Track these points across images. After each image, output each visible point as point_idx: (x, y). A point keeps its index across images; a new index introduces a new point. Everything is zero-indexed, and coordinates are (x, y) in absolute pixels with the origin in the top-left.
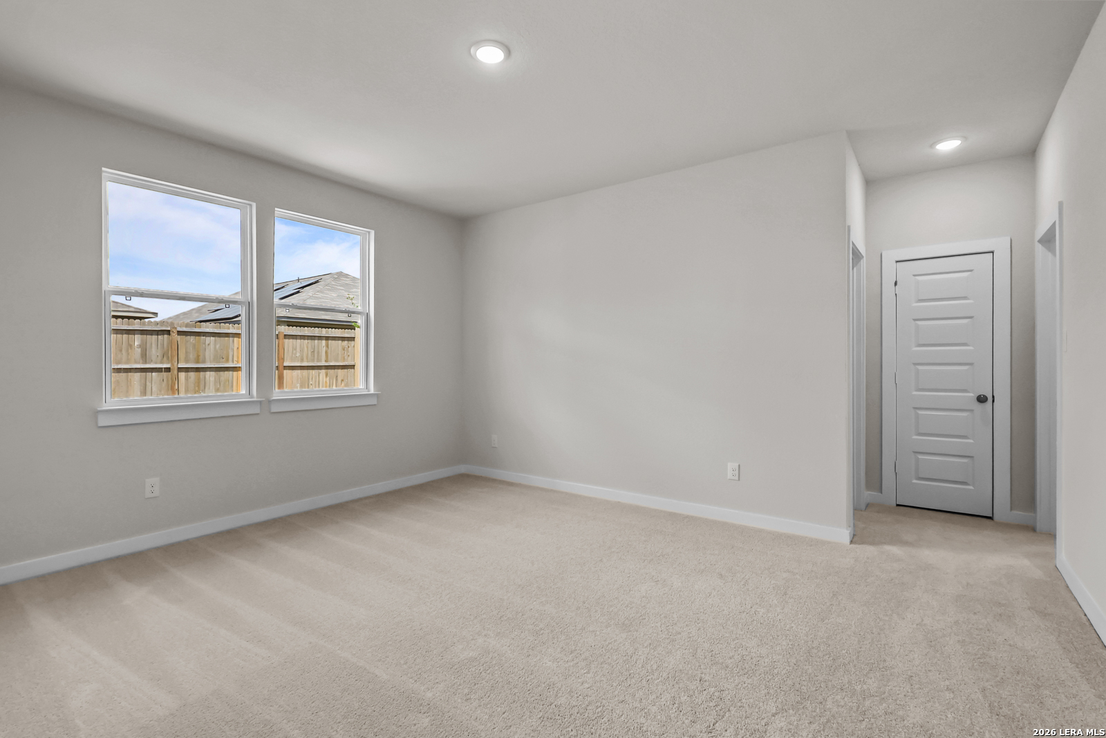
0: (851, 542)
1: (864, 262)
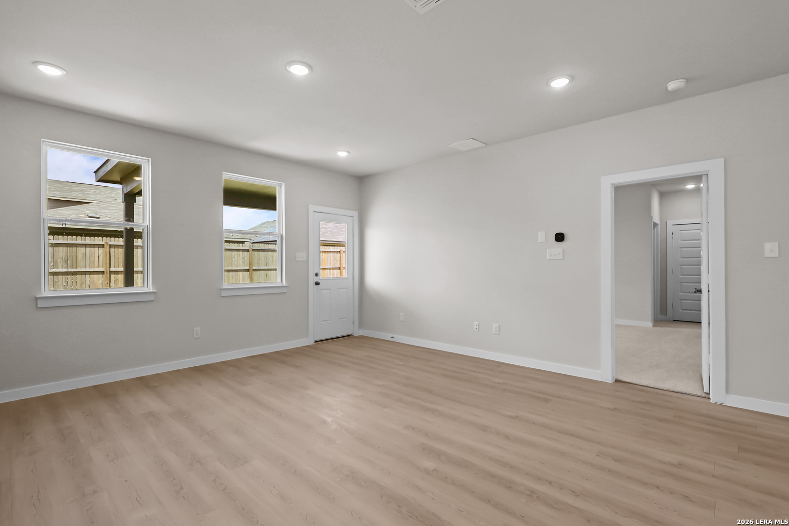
0: (653, 327)
1: (659, 226)
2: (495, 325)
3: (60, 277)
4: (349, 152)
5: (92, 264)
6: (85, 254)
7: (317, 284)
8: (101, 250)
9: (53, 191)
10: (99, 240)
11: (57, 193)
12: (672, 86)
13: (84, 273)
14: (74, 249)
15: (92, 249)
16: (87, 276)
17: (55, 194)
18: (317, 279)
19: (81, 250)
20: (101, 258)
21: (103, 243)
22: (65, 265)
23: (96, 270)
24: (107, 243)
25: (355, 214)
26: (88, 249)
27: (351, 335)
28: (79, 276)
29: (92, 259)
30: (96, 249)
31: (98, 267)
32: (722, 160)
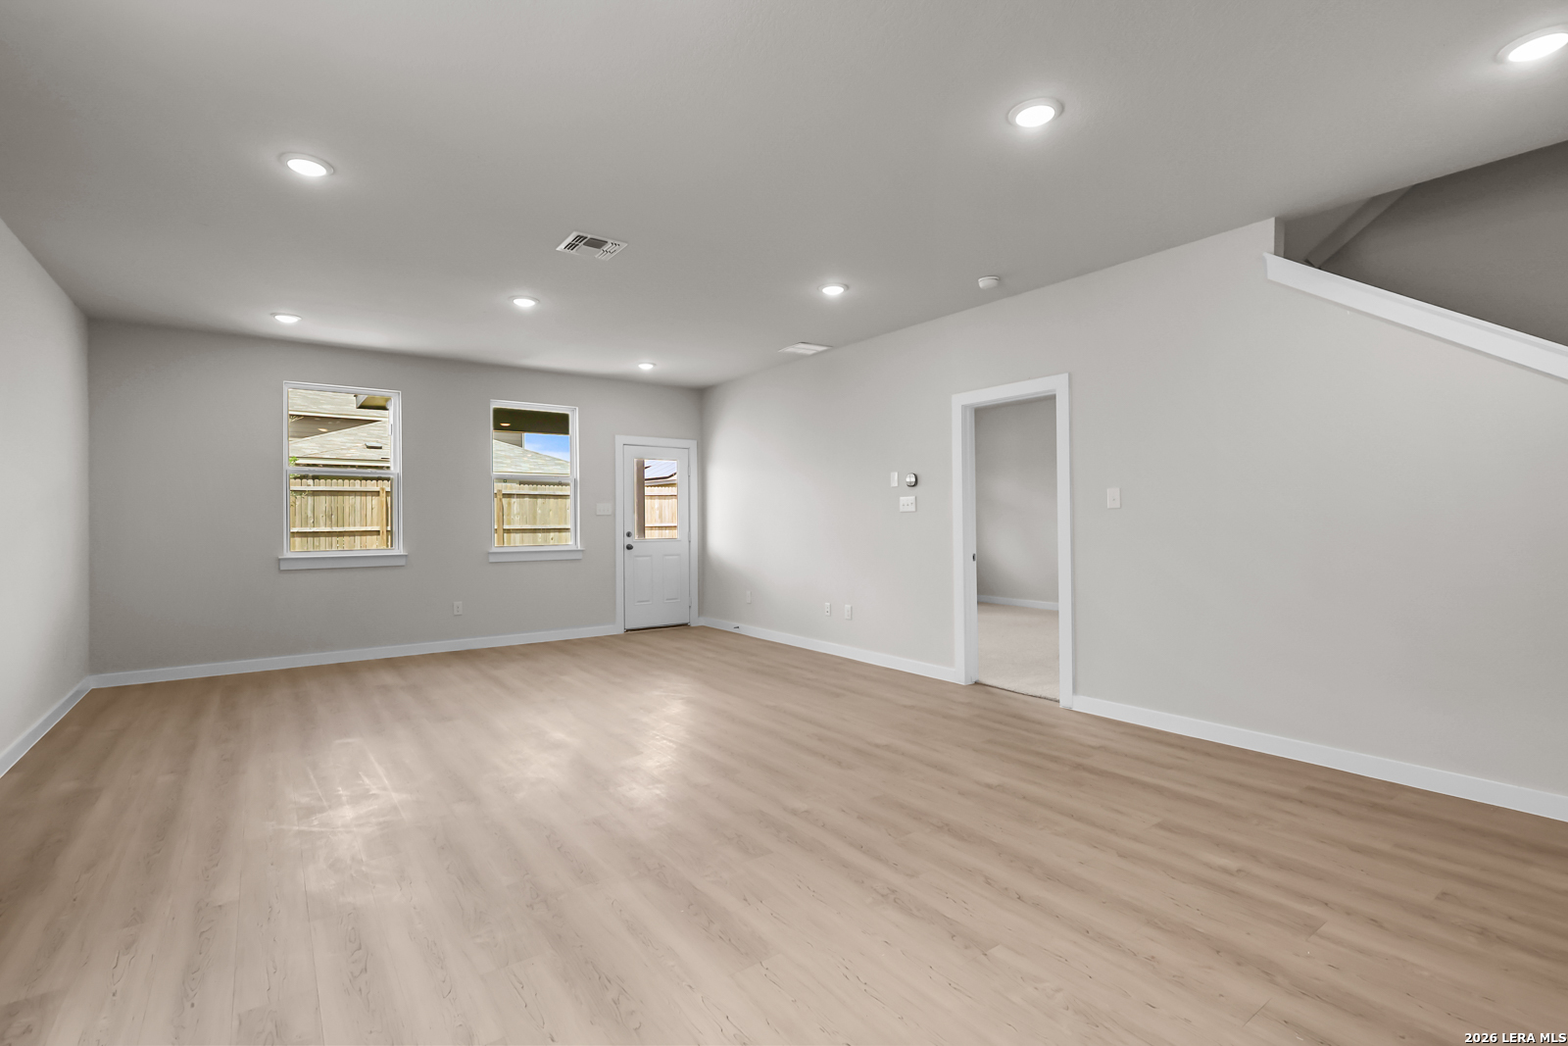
2: (848, 606)
3: (323, 539)
4: (654, 364)
5: (364, 521)
6: (353, 507)
7: (629, 547)
8: (375, 499)
9: (323, 404)
10: (373, 485)
11: (328, 407)
12: (983, 283)
13: (352, 534)
14: (340, 498)
15: (363, 498)
16: (358, 538)
17: (325, 409)
18: (628, 541)
19: (349, 500)
20: (375, 511)
21: (377, 489)
22: (328, 522)
23: (369, 529)
24: (383, 489)
25: (692, 444)
26: (358, 498)
27: (685, 625)
28: (346, 539)
29: (364, 513)
30: (369, 498)
31: (372, 525)
32: (1067, 375)
